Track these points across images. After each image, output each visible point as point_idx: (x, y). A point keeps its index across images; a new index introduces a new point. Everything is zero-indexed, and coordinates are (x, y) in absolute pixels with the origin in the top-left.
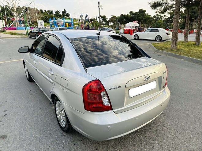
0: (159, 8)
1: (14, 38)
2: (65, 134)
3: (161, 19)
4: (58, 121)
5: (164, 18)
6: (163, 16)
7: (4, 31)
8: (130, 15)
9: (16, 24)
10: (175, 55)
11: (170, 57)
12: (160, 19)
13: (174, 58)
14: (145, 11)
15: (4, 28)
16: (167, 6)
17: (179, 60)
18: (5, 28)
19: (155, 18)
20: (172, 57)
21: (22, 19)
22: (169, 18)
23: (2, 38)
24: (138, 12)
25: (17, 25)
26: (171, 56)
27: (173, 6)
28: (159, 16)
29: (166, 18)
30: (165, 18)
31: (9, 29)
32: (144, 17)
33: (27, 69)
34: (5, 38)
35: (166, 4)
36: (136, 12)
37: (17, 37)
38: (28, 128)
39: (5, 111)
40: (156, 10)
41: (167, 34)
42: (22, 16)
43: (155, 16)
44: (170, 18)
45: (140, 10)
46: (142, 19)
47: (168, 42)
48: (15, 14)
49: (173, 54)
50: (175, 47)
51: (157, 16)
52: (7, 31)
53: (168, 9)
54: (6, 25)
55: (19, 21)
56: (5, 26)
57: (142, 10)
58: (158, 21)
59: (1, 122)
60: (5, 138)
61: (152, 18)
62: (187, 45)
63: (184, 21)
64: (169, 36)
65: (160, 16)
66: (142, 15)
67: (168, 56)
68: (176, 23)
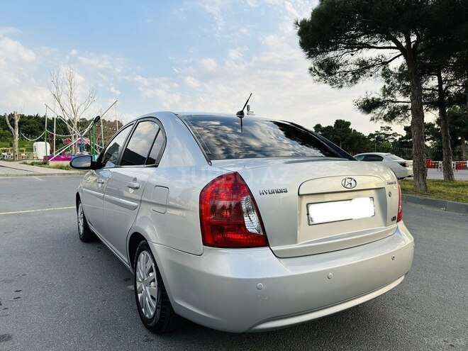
0: (378, 110)
1: (64, 174)
2: (152, 337)
3: (387, 140)
4: (139, 306)
5: (393, 138)
6: (390, 135)
7: (45, 163)
8: (317, 131)
9: (74, 150)
10: (425, 199)
11: (414, 205)
12: (382, 140)
13: (424, 207)
14: (348, 124)
15: (47, 158)
16: (394, 107)
17: (436, 210)
18: (49, 158)
19: (372, 140)
20: (420, 206)
21: (87, 141)
22: (403, 138)
23: (39, 175)
24: (333, 126)
25: (75, 152)
26: (416, 203)
27: (407, 106)
28: (381, 134)
29: (397, 138)
30: (395, 138)
31: (57, 159)
32: (347, 136)
33: (83, 213)
34: (45, 175)
35: (392, 101)
36: (328, 127)
37: (70, 174)
38: (64, 323)
39: (17, 291)
40: (371, 115)
41: (404, 165)
42: (86, 136)
43: (372, 135)
44: (407, 137)
45: (337, 122)
46: (343, 140)
47: (407, 181)
48: (74, 130)
49: (421, 197)
50: (423, 187)
51: (376, 134)
52: (52, 163)
53: (398, 113)
54: (51, 152)
55: (79, 144)
56: (49, 154)
57: (341, 121)
58: (379, 144)
59: (4, 311)
60: (6, 340)
61: (364, 138)
62: (453, 186)
63: (439, 143)
64: (407, 170)
65: (383, 134)
66: (343, 131)
67: (409, 204)
68: (419, 134)
